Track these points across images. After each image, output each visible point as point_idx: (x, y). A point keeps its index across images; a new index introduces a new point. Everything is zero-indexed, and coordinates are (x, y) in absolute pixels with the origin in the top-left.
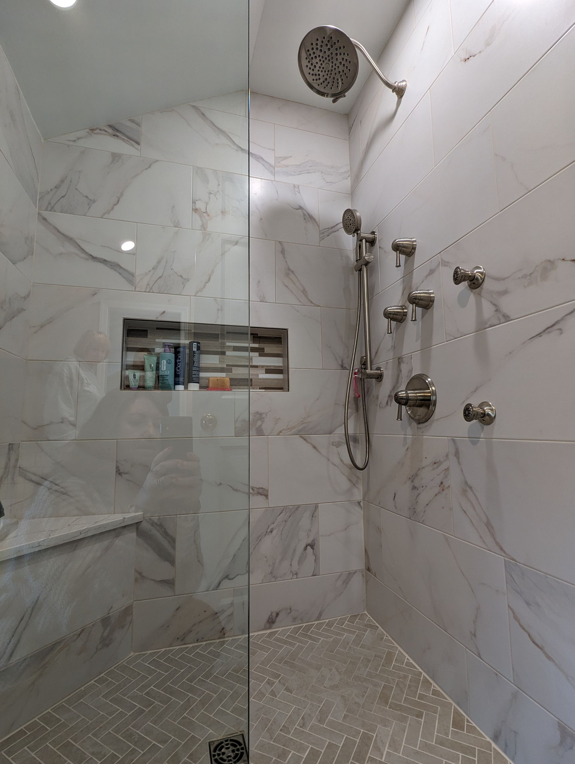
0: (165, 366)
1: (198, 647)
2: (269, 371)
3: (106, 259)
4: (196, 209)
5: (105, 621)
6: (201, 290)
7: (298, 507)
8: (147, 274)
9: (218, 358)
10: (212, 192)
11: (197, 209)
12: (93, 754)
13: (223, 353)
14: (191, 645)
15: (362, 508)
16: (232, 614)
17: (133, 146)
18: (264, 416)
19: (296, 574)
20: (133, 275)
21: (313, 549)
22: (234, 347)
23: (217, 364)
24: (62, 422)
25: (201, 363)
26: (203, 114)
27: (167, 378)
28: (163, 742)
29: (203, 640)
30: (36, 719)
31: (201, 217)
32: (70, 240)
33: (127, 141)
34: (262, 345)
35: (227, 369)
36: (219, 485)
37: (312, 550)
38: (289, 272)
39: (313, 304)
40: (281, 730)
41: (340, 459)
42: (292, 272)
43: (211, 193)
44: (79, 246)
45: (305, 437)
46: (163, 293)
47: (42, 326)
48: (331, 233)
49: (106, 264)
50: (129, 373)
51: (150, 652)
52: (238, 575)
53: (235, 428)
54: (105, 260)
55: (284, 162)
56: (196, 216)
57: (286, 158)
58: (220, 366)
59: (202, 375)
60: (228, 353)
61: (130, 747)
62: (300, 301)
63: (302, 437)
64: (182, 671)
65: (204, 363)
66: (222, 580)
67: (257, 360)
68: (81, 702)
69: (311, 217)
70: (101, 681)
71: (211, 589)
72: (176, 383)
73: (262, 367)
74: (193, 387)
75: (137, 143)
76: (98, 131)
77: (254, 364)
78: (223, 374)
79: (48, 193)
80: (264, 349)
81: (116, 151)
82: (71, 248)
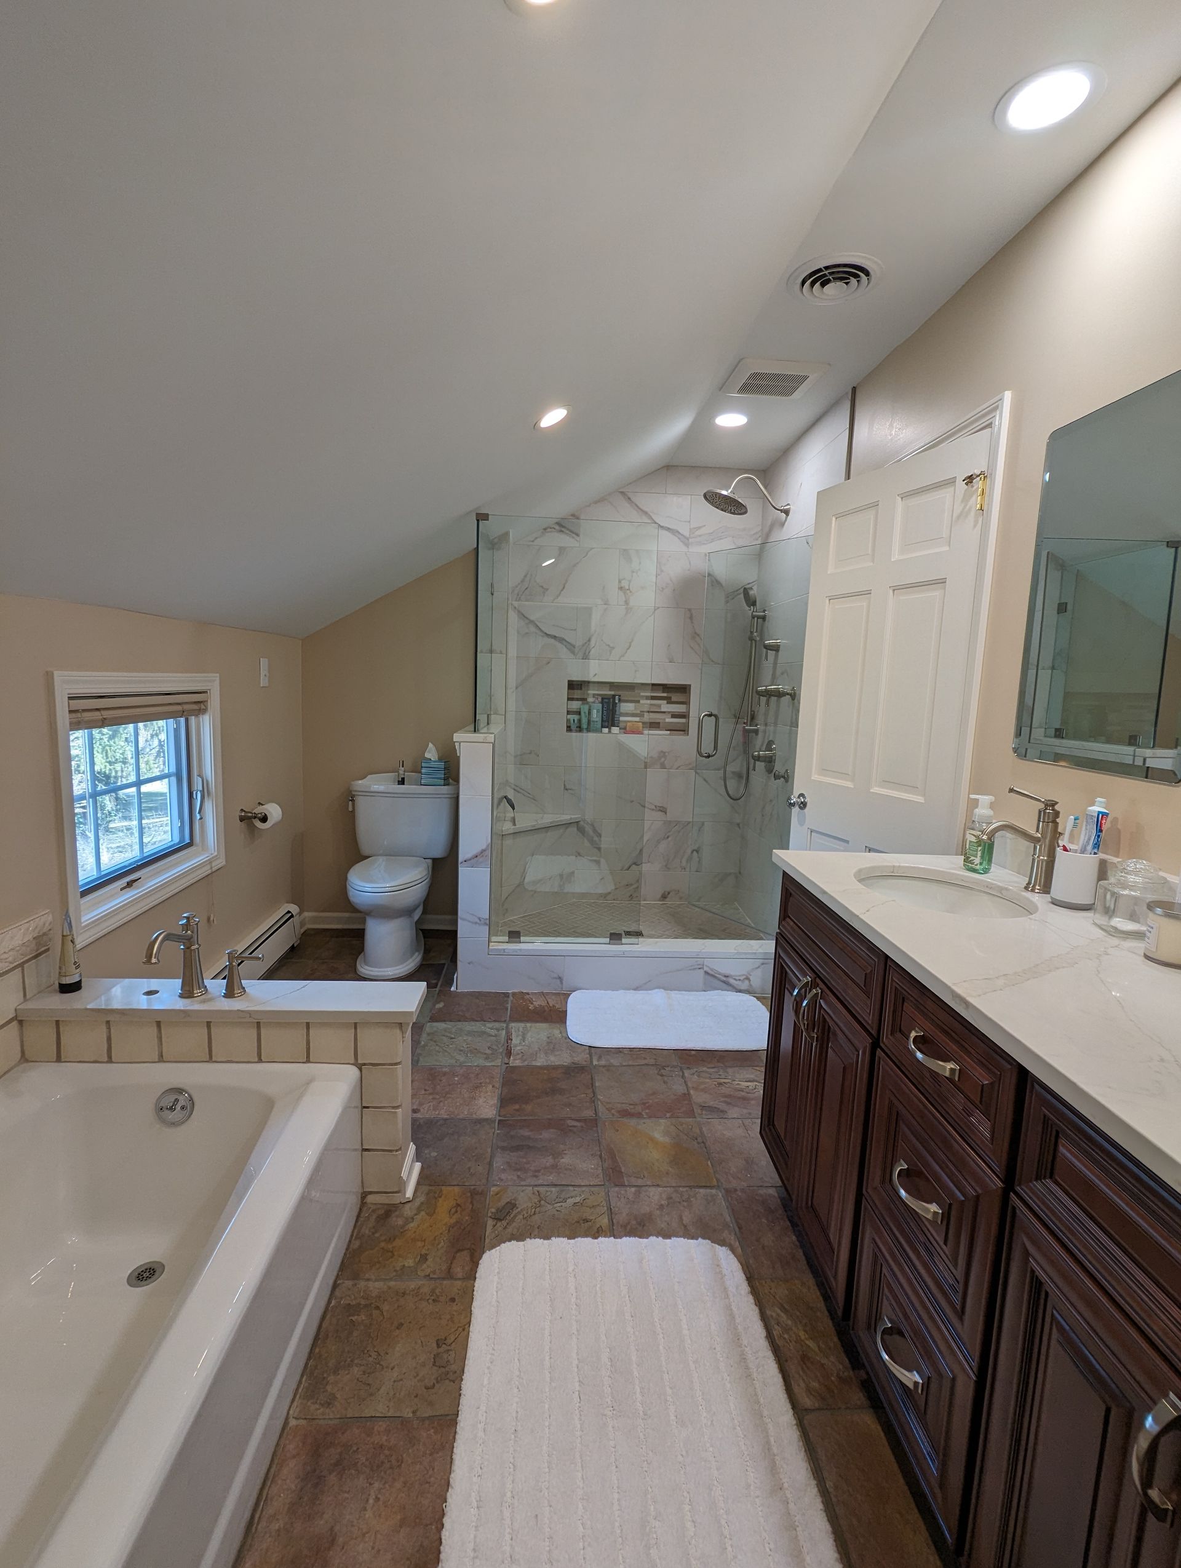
0: (593, 714)
2: (674, 716)
4: (621, 588)
6: (623, 655)
8: (584, 646)
9: (634, 705)
10: (634, 570)
13: (639, 702)
16: (637, 887)
17: (573, 538)
18: (667, 754)
20: (574, 647)
21: (698, 854)
22: (646, 696)
23: (633, 710)
24: (531, 753)
25: (622, 710)
26: (629, 498)
27: (595, 723)
31: (625, 593)
32: (534, 623)
33: (571, 535)
34: (670, 695)
35: (641, 715)
36: (631, 802)
38: (695, 635)
39: (714, 662)
42: (698, 635)
43: (633, 572)
44: (538, 626)
46: (596, 659)
48: (736, 596)
49: (556, 639)
50: (570, 717)
51: (585, 900)
52: (643, 863)
53: (645, 763)
54: (555, 636)
55: (698, 533)
56: (621, 593)
57: (699, 528)
58: (634, 712)
59: (622, 719)
60: (641, 702)
62: (702, 661)
63: (696, 772)
65: (624, 710)
66: (632, 866)
67: (665, 707)
69: (718, 582)
71: (624, 869)
72: (603, 727)
73: (669, 712)
74: (615, 730)
75: (578, 535)
76: (549, 530)
77: (663, 710)
78: (637, 719)
79: (517, 587)
80: (670, 698)
81: (562, 545)
82: (533, 629)
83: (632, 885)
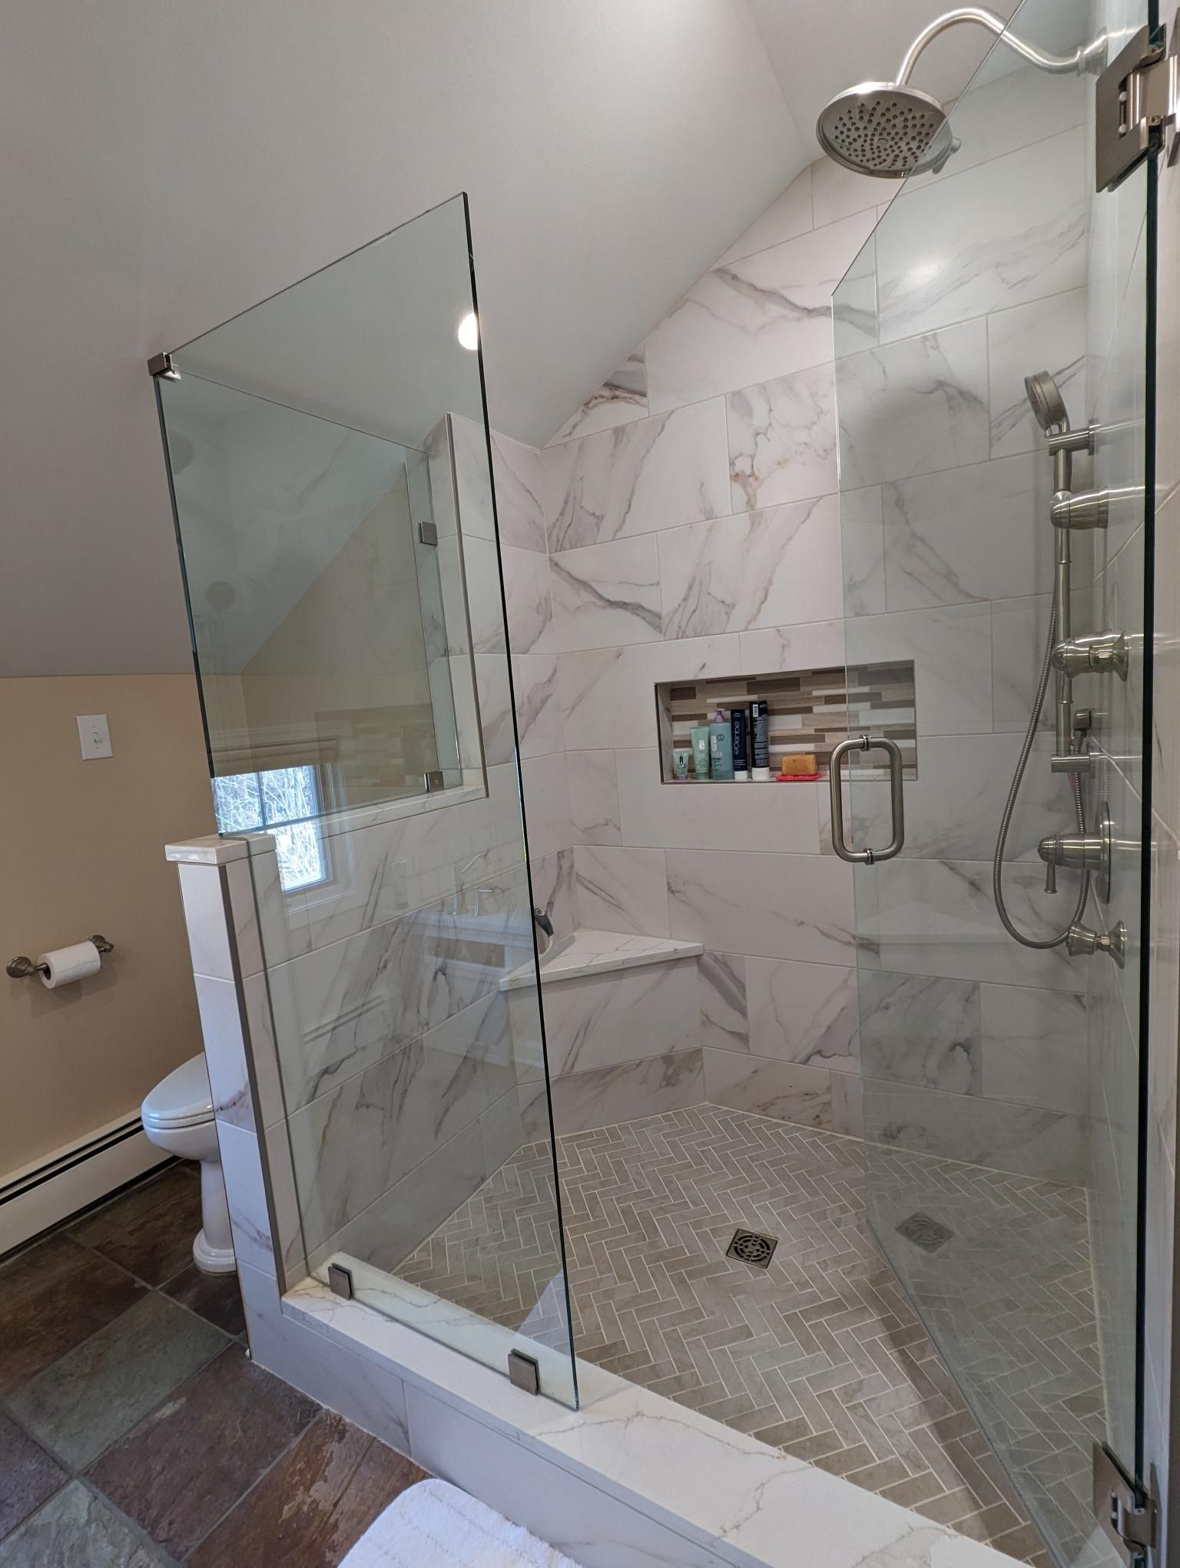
0: (716, 745)
1: (782, 1125)
2: (891, 734)
3: (626, 601)
5: (668, 1059)
6: (754, 619)
7: (938, 979)
8: (676, 611)
9: (801, 719)
10: (759, 431)
11: (737, 474)
12: (635, 1181)
13: (809, 710)
14: (775, 1121)
15: (1085, 1008)
16: (829, 1103)
17: (637, 403)
18: (868, 823)
19: (934, 1082)
20: (658, 616)
21: (968, 1053)
22: (827, 697)
23: (800, 729)
24: (607, 824)
25: (772, 731)
26: (734, 277)
27: (720, 763)
28: (695, 1204)
29: (789, 1119)
30: (604, 1128)
31: (744, 486)
32: (584, 584)
33: (631, 398)
34: (876, 688)
35: (815, 737)
36: (800, 924)
37: (966, 1054)
38: (913, 542)
39: (972, 597)
40: (818, 1263)
41: (1033, 909)
42: (923, 540)
43: (758, 434)
44: (595, 591)
45: (951, 863)
46: (703, 633)
47: (573, 708)
49: (626, 609)
51: (726, 1108)
52: (835, 1055)
53: (821, 841)
54: (625, 603)
55: (897, 294)
56: (737, 487)
57: (899, 282)
58: (804, 732)
59: (775, 749)
60: (817, 709)
61: (665, 1192)
62: (940, 599)
63: (946, 864)
64: (749, 1145)
65: (778, 730)
66: (812, 1055)
67: (868, 716)
68: (643, 1131)
69: (966, 396)
70: (667, 1118)
71: (797, 1061)
72: (737, 768)
73: (879, 727)
74: (760, 774)
75: (643, 395)
76: (594, 402)
77: (862, 723)
78: (810, 747)
79: (554, 525)
80: (879, 694)
81: (617, 425)
82: (588, 597)
83: (815, 1095)
